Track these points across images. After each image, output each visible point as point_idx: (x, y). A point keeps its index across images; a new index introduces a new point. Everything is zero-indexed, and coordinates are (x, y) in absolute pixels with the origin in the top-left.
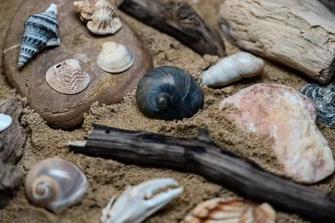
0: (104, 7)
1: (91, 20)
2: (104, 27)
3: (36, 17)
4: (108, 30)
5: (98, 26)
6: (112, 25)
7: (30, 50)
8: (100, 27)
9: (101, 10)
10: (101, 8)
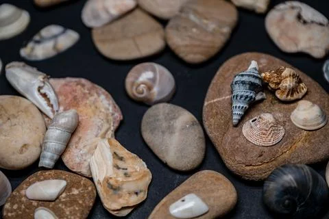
0: (290, 75)
1: (279, 89)
3: (242, 75)
5: (286, 93)
9: (288, 79)
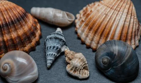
0: (80, 59)
1: (70, 64)
2: (75, 71)
4: (76, 74)
5: (71, 68)
6: (81, 72)
7: (52, 54)
8: (72, 69)
9: (77, 60)
10: (77, 58)
